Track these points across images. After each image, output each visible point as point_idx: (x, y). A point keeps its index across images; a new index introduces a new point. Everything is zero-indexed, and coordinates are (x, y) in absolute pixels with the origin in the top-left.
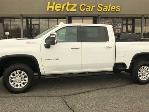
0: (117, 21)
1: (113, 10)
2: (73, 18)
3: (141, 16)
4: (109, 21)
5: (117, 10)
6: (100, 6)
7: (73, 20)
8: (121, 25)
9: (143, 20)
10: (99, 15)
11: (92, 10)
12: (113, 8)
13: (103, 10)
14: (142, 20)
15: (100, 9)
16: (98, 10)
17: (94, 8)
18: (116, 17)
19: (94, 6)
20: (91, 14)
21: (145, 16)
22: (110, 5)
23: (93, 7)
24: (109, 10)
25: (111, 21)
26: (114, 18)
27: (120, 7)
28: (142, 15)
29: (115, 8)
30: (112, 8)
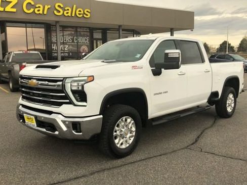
0: (82, 33)
1: (80, 14)
2: (8, 24)
3: (118, 27)
4: (70, 32)
5: (85, 16)
6: (59, 6)
7: (7, 28)
8: (88, 40)
9: (121, 34)
10: (57, 22)
11: (45, 13)
12: (80, 11)
13: (63, 13)
14: (119, 33)
15: (59, 12)
16: (55, 12)
17: (49, 8)
18: (81, 27)
19: (49, 6)
20: (43, 19)
21: (123, 28)
22: (75, 6)
23: (46, 7)
24: (73, 15)
25: (73, 33)
26: (76, 27)
27: (89, 11)
28: (120, 26)
29: (82, 13)
30: (77, 12)
